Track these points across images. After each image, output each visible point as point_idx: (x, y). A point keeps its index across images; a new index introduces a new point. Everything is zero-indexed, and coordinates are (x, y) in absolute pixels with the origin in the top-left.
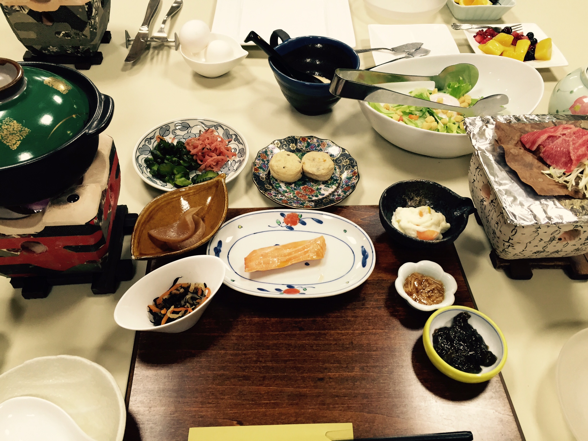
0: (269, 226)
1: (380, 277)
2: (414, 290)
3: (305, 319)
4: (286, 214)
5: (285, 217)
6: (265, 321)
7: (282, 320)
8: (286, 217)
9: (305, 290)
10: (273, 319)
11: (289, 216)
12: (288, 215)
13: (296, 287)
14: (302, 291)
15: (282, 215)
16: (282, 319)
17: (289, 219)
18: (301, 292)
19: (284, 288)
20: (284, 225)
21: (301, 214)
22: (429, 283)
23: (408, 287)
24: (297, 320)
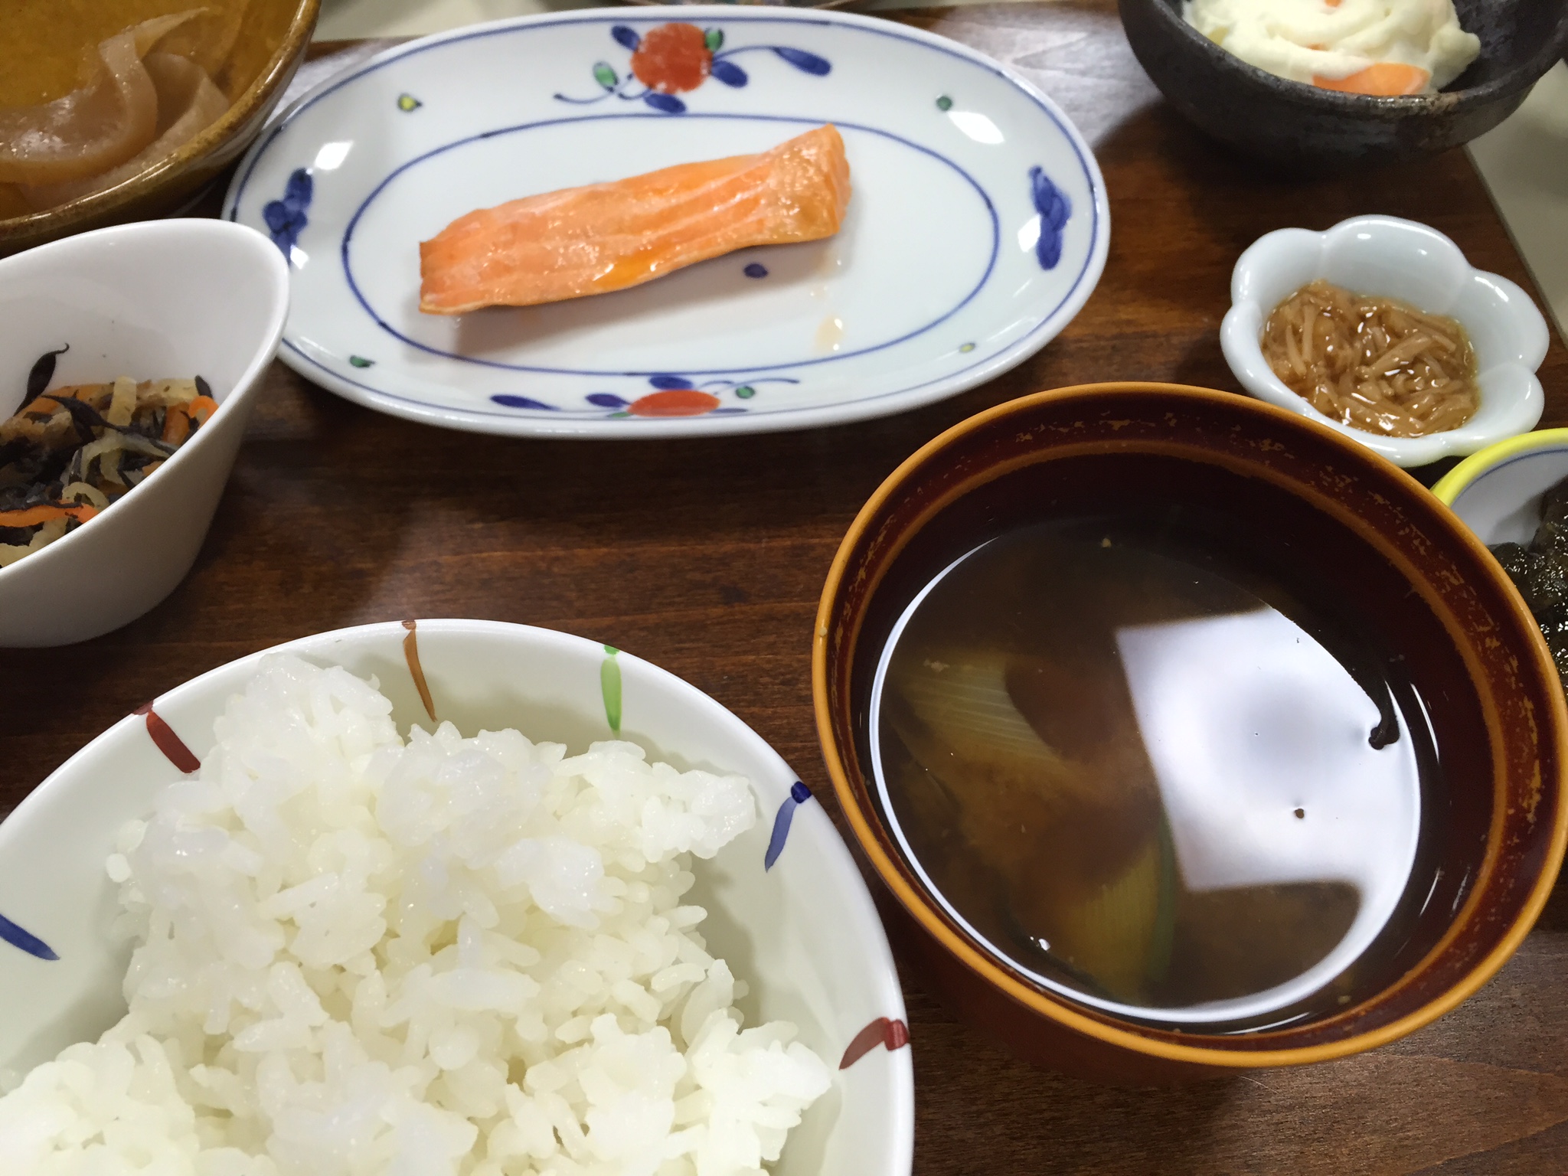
0: (559, 97)
1: (1129, 322)
2: (1319, 369)
3: (752, 546)
4: (642, 30)
5: (636, 50)
6: (543, 565)
7: (631, 555)
8: (642, 49)
9: (747, 393)
10: (581, 552)
11: (659, 42)
12: (651, 35)
13: (698, 383)
14: (727, 398)
15: (623, 35)
16: (629, 550)
17: (659, 60)
18: (723, 405)
19: (638, 390)
20: (636, 87)
21: (715, 27)
22: (1391, 331)
23: (1285, 354)
24: (709, 548)
